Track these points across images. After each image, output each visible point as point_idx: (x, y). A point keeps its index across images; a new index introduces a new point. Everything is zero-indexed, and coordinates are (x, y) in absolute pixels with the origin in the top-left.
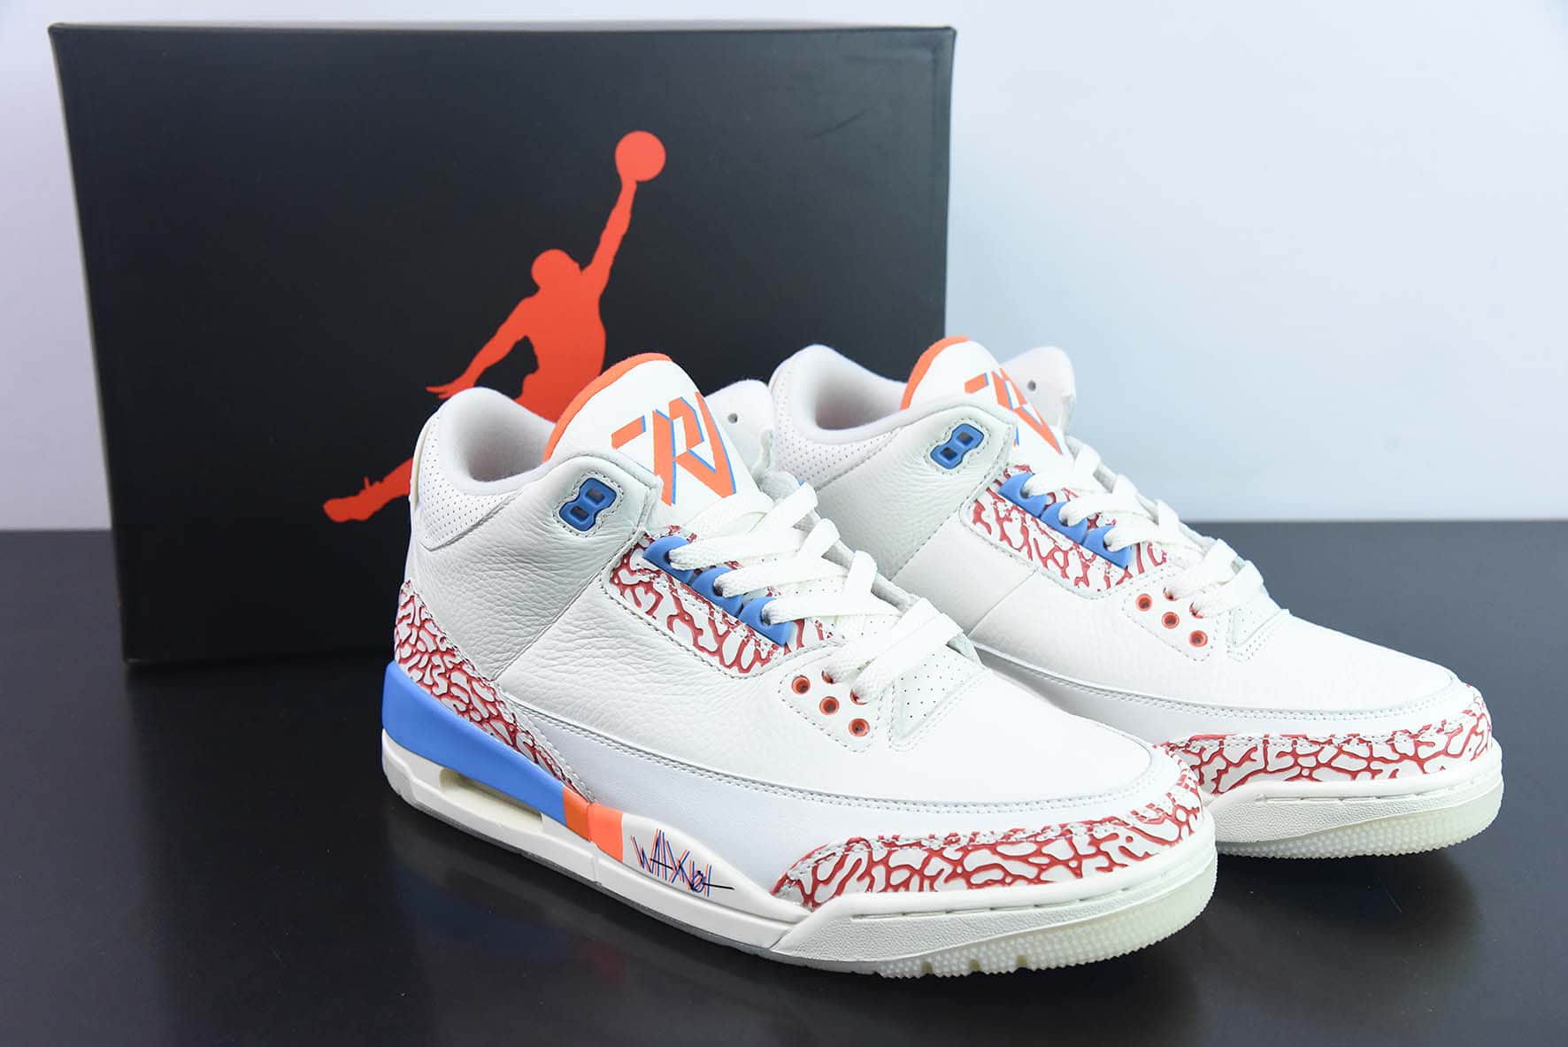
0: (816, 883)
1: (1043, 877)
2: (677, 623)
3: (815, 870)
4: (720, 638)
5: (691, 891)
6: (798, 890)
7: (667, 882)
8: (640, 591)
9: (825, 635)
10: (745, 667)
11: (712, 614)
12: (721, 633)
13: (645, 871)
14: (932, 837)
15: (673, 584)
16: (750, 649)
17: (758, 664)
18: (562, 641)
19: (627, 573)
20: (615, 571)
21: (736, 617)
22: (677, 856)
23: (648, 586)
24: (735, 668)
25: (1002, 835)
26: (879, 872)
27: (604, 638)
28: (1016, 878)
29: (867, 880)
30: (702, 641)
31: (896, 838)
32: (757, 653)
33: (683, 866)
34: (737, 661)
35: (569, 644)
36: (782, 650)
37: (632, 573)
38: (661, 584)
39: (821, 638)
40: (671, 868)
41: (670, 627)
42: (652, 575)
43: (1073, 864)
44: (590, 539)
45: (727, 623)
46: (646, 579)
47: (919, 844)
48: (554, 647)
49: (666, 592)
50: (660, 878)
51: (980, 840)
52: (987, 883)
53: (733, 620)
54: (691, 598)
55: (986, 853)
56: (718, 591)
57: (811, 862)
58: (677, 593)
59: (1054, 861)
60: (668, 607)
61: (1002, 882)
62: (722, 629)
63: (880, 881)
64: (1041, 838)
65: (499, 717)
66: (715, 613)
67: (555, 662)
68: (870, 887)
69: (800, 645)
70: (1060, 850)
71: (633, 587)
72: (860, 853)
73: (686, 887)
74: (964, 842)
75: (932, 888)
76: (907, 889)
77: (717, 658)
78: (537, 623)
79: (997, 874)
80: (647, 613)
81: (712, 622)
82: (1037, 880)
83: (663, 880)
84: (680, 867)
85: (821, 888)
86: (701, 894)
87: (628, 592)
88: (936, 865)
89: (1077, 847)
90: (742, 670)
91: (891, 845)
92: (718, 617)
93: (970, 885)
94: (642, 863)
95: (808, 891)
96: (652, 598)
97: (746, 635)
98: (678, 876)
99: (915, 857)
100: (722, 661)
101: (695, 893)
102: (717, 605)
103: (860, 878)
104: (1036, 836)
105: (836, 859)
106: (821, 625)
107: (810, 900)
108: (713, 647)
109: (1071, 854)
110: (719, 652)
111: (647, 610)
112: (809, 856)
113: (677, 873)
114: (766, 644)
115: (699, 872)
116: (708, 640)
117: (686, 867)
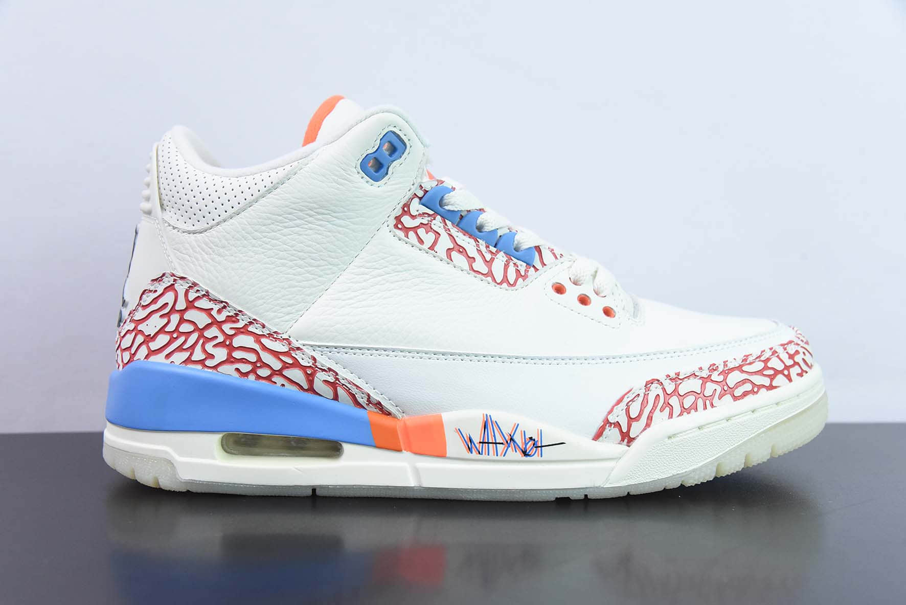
0: (631, 420)
1: (774, 384)
2: (454, 254)
3: (628, 411)
4: (489, 263)
5: (525, 458)
6: (617, 430)
7: (499, 458)
8: (421, 232)
9: (558, 257)
10: (512, 283)
11: (478, 245)
12: (488, 259)
13: (474, 455)
14: (701, 368)
15: (446, 225)
16: (512, 271)
17: (520, 280)
18: (356, 283)
19: (409, 218)
20: (398, 219)
21: (495, 247)
22: (507, 430)
23: (428, 227)
24: (505, 285)
25: (741, 360)
26: (674, 401)
27: (396, 273)
28: (760, 387)
29: (667, 410)
30: (476, 266)
31: (678, 374)
32: (518, 271)
33: (515, 438)
34: (505, 279)
35: (364, 284)
36: (532, 269)
37: (413, 217)
38: (437, 224)
39: (556, 258)
40: (502, 444)
41: (450, 257)
42: (429, 219)
43: (786, 372)
44: (384, 188)
45: (491, 252)
46: (425, 221)
47: (694, 375)
48: (350, 289)
49: (441, 231)
50: (492, 456)
51: (731, 366)
52: (745, 394)
53: (494, 250)
54: (460, 235)
55: (736, 373)
56: (480, 228)
57: (623, 405)
58: (450, 231)
59: (777, 372)
60: (445, 243)
61: (752, 392)
62: (488, 257)
63: (677, 409)
64: (763, 358)
65: (296, 364)
66: (480, 246)
67: (352, 301)
68: (671, 415)
69: (544, 264)
70: (775, 363)
71: (415, 229)
72: (655, 390)
73: (519, 455)
74: (721, 369)
75: (712, 406)
76: (696, 410)
77: (489, 279)
78: (329, 272)
79: (748, 387)
80: (429, 248)
81: (479, 251)
82: (771, 387)
83: (495, 458)
84: (512, 439)
85: (634, 424)
86: (535, 457)
87: (411, 234)
88: (710, 388)
89: (784, 361)
90: (510, 285)
91: (676, 379)
92: (483, 248)
93: (736, 398)
94: (470, 449)
95: (625, 430)
96: (432, 236)
97: (505, 260)
98: (510, 449)
99: (694, 385)
100: (494, 280)
101: (528, 458)
102: (481, 239)
103: (662, 410)
104: (760, 357)
105: (640, 399)
106: (553, 250)
107: (627, 438)
108: (485, 270)
109: (783, 367)
110: (490, 274)
111: (429, 247)
112: (620, 401)
113: (509, 446)
114: (521, 265)
115: (531, 438)
116: (479, 265)
117: (518, 438)
